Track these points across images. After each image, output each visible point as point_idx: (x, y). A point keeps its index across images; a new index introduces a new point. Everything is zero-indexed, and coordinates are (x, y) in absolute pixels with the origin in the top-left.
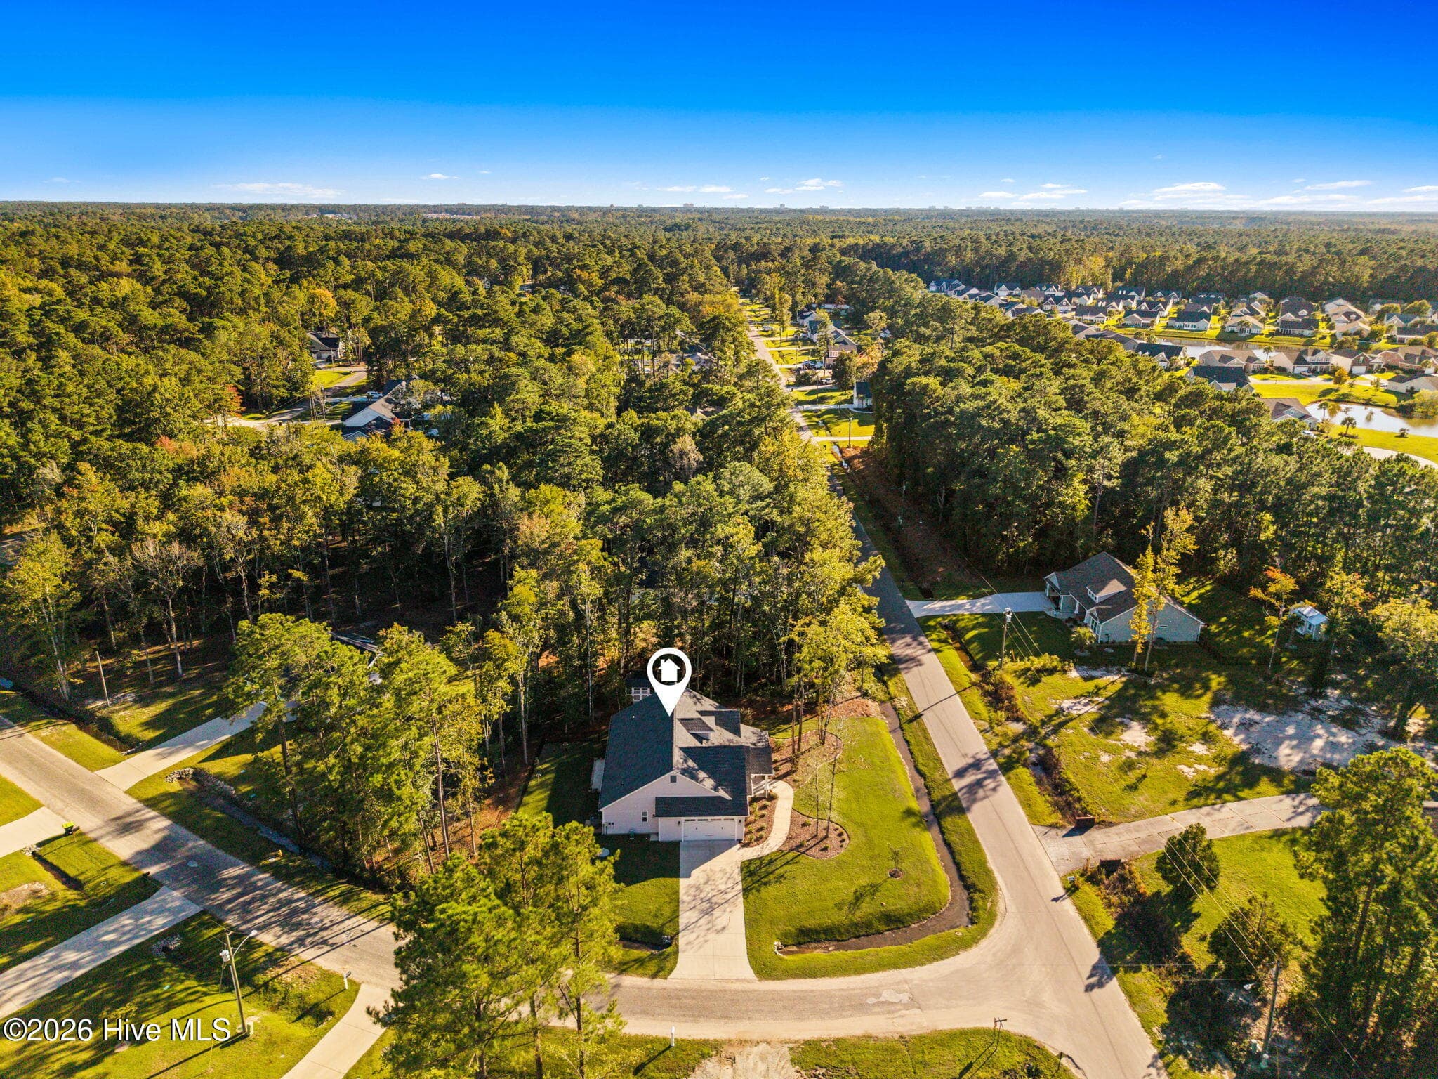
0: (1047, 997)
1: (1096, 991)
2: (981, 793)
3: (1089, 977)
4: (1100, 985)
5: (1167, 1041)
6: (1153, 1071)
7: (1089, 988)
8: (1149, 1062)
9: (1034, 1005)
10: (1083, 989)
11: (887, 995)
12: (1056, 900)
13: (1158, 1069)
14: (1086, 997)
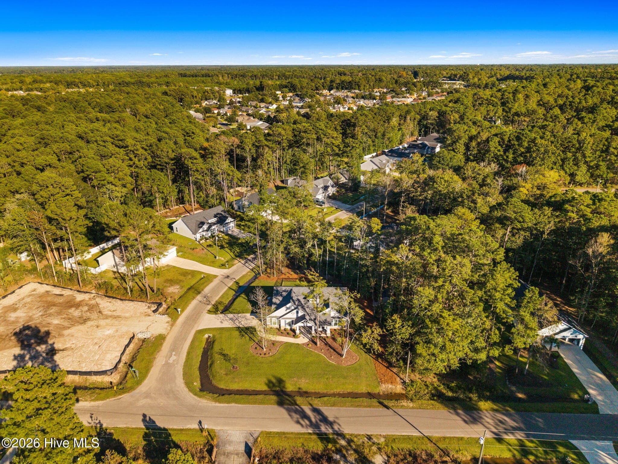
0: (149, 401)
1: (142, 417)
2: (296, 416)
3: (149, 417)
4: (144, 420)
5: (105, 433)
6: (97, 422)
7: (144, 416)
8: (101, 422)
9: (147, 395)
10: (145, 413)
11: (174, 357)
12: (200, 422)
13: (97, 424)
14: (142, 412)
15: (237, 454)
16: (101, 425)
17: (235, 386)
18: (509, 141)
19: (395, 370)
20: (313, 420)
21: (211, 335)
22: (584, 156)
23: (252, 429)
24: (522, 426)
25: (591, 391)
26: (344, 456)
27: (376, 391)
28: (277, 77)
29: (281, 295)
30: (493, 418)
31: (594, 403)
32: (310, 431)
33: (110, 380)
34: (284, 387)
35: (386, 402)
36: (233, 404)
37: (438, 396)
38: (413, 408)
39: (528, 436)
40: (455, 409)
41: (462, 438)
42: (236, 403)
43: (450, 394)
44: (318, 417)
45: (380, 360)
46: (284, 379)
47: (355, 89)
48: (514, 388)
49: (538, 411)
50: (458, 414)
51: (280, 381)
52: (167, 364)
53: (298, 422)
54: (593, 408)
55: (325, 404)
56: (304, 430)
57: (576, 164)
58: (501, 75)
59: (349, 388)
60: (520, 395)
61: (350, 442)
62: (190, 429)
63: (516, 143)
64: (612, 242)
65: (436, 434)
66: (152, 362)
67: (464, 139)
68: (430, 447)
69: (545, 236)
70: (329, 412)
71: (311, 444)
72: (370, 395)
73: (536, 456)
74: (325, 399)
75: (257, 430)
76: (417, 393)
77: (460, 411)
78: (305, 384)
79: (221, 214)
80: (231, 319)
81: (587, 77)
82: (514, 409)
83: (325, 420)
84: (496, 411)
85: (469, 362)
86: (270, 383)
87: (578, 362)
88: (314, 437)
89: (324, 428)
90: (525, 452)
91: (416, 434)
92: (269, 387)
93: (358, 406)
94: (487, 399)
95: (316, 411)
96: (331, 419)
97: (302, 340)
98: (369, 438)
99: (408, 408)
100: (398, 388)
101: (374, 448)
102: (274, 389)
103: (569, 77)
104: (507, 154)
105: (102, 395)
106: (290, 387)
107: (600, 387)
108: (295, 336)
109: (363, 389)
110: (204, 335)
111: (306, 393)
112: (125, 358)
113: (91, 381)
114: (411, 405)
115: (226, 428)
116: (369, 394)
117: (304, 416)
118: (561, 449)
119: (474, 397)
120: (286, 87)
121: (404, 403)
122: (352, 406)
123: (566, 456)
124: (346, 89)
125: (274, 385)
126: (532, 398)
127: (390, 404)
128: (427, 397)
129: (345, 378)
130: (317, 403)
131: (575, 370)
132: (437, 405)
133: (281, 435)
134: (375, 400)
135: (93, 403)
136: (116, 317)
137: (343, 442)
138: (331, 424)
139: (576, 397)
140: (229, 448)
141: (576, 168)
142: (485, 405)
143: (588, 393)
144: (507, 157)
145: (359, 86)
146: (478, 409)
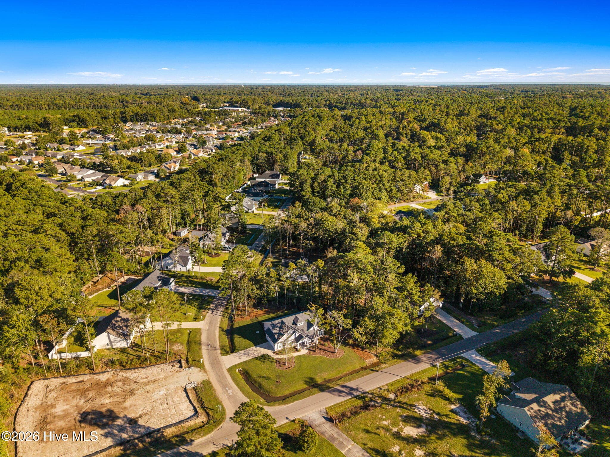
2: (336, 393)
8: (224, 443)
11: (230, 391)
13: (223, 446)
15: (324, 423)
16: (227, 445)
17: (287, 392)
18: (339, 180)
19: (367, 350)
20: (346, 391)
21: (241, 369)
22: (383, 185)
23: (320, 409)
24: (439, 356)
25: (456, 330)
26: (375, 402)
27: (364, 365)
28: (47, 107)
29: (277, 327)
30: (426, 357)
31: (460, 335)
32: (350, 397)
33: (201, 420)
34: (316, 381)
35: (374, 369)
36: (296, 402)
37: (395, 356)
38: (388, 367)
39: (443, 359)
40: (407, 359)
41: (419, 372)
42: (297, 400)
43: (400, 353)
44: (348, 389)
45: (355, 348)
46: (313, 377)
47: (151, 121)
48: (425, 340)
49: (441, 346)
50: (410, 361)
51: (312, 379)
52: (229, 397)
53: (340, 396)
54: (460, 337)
55: (346, 381)
56: (346, 398)
57: (380, 191)
58: (273, 102)
59: (351, 369)
60: (429, 342)
61: (372, 394)
62: (285, 424)
63: (344, 181)
64: (442, 249)
65: (407, 374)
66: (218, 399)
67: (309, 182)
68: (408, 381)
69: (404, 250)
70: (351, 384)
71: (356, 403)
72: (364, 369)
73: (452, 367)
74: (343, 379)
75: (323, 408)
76: (385, 358)
77: (410, 360)
78: (327, 375)
79: (161, 277)
80: (244, 354)
81: (336, 103)
82: (431, 350)
83: (352, 389)
84: (424, 353)
85: (404, 333)
86: (306, 382)
87: (443, 316)
88: (354, 399)
89: (355, 393)
90: (447, 367)
91: (399, 378)
92: (308, 385)
93: (362, 376)
94: (417, 349)
95: (343, 386)
96: (355, 387)
97: (304, 352)
98: (380, 388)
99: (386, 367)
100: (375, 360)
101: (386, 392)
102: (311, 385)
103: (325, 103)
104: (340, 189)
105: (206, 431)
106: (319, 380)
107: (457, 326)
108: (297, 350)
109: (358, 367)
110: (235, 371)
111: (329, 380)
112: (196, 404)
113: (186, 427)
114: (386, 365)
115: (304, 415)
116: (362, 368)
117: (340, 392)
118: (459, 360)
119: (411, 350)
120: (73, 121)
121: (383, 366)
122: (359, 377)
123: (462, 362)
124: (142, 121)
125: (310, 383)
126: (435, 342)
127: (377, 368)
128: (391, 359)
129: (345, 364)
130: (340, 382)
131: (444, 322)
132: (399, 361)
133: (337, 405)
134: (368, 370)
135: (205, 438)
136: (155, 381)
137: (370, 396)
138: (357, 390)
139: (451, 334)
140: (317, 423)
141: (380, 193)
142: (418, 353)
143: (455, 331)
144: (340, 191)
145: (155, 118)
146: (417, 356)
